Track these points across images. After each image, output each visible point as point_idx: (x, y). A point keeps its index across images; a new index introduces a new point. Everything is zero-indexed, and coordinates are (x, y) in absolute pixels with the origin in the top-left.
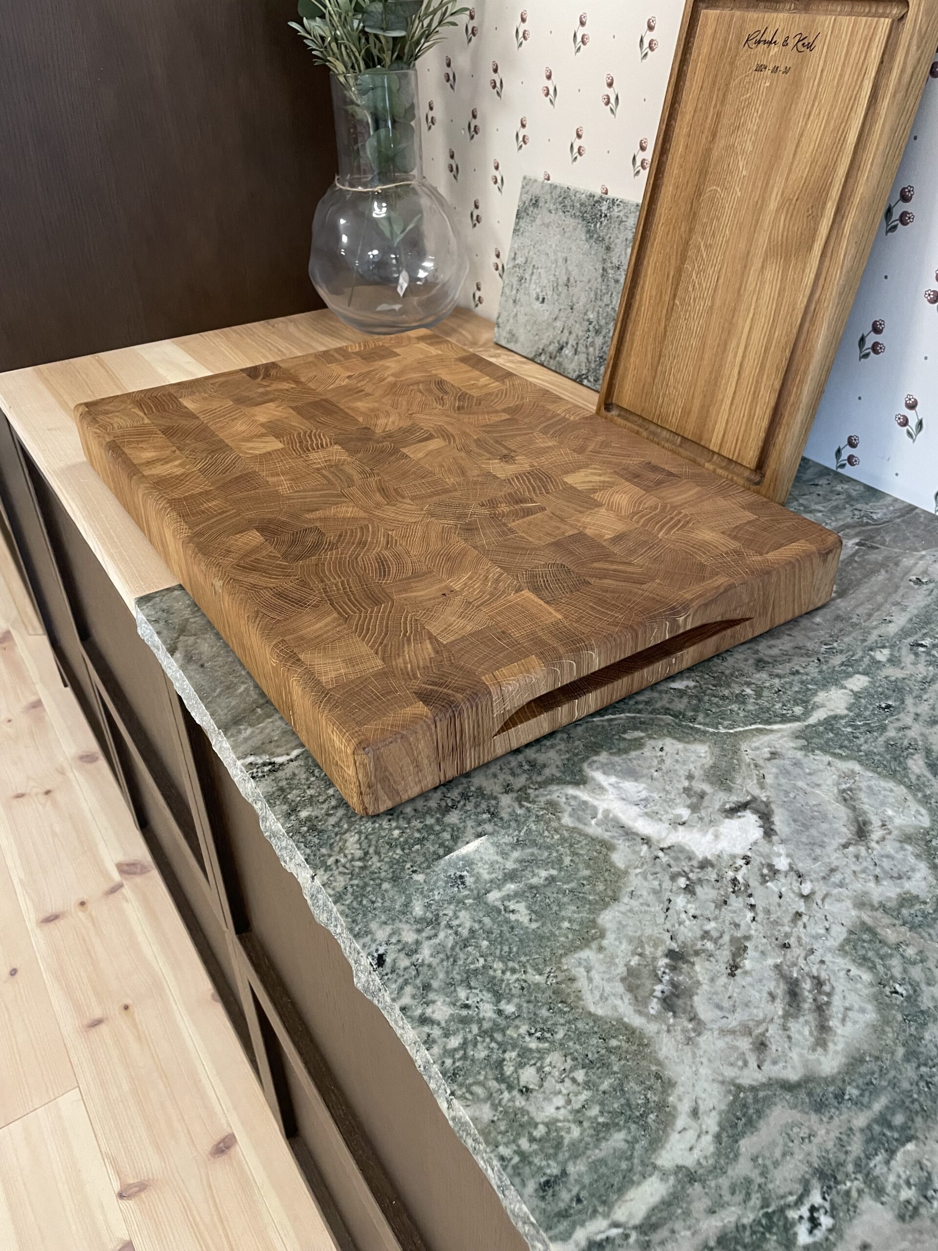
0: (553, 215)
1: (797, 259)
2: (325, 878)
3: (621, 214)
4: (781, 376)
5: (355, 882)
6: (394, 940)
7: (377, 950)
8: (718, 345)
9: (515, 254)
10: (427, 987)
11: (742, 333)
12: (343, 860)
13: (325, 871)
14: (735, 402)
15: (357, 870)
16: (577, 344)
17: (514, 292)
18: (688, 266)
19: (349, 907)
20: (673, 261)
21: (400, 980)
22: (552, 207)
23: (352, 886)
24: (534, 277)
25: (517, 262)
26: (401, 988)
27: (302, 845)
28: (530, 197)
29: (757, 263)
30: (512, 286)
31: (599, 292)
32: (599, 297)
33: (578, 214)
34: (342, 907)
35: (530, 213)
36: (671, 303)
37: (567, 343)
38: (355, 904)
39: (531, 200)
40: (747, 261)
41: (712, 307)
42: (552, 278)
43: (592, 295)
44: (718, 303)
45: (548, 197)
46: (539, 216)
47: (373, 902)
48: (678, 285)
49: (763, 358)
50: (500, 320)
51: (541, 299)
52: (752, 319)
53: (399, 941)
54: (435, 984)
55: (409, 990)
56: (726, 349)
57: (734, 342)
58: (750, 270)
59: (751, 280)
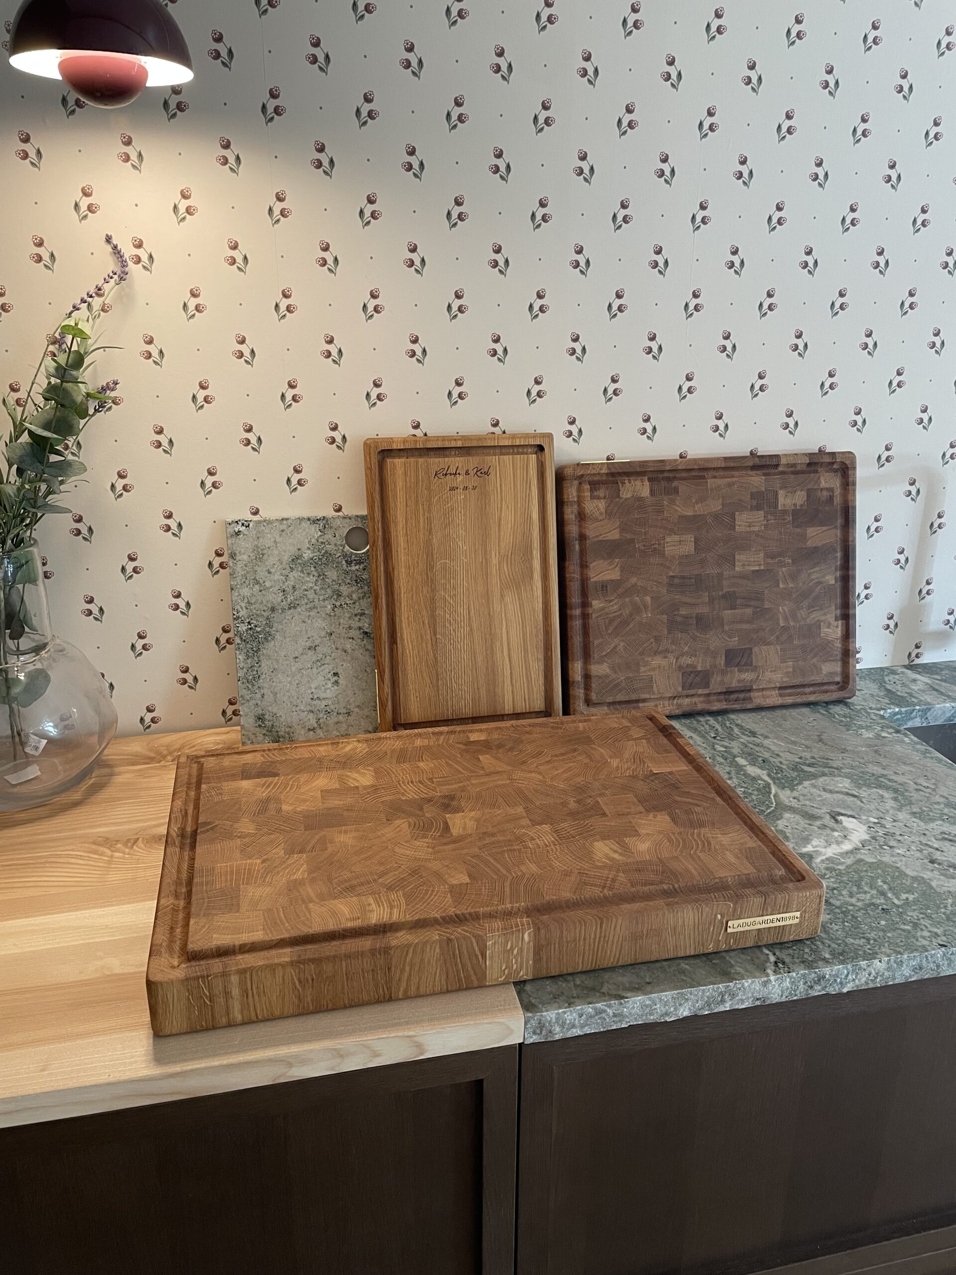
8: (486, 650)
11: (502, 636)
14: (514, 679)
18: (439, 612)
20: (424, 613)
29: (497, 595)
36: (434, 639)
41: (471, 630)
44: (475, 626)
48: (435, 625)
49: (524, 646)
52: (506, 628)
56: (493, 650)
57: (498, 644)
58: (493, 601)
59: (497, 606)
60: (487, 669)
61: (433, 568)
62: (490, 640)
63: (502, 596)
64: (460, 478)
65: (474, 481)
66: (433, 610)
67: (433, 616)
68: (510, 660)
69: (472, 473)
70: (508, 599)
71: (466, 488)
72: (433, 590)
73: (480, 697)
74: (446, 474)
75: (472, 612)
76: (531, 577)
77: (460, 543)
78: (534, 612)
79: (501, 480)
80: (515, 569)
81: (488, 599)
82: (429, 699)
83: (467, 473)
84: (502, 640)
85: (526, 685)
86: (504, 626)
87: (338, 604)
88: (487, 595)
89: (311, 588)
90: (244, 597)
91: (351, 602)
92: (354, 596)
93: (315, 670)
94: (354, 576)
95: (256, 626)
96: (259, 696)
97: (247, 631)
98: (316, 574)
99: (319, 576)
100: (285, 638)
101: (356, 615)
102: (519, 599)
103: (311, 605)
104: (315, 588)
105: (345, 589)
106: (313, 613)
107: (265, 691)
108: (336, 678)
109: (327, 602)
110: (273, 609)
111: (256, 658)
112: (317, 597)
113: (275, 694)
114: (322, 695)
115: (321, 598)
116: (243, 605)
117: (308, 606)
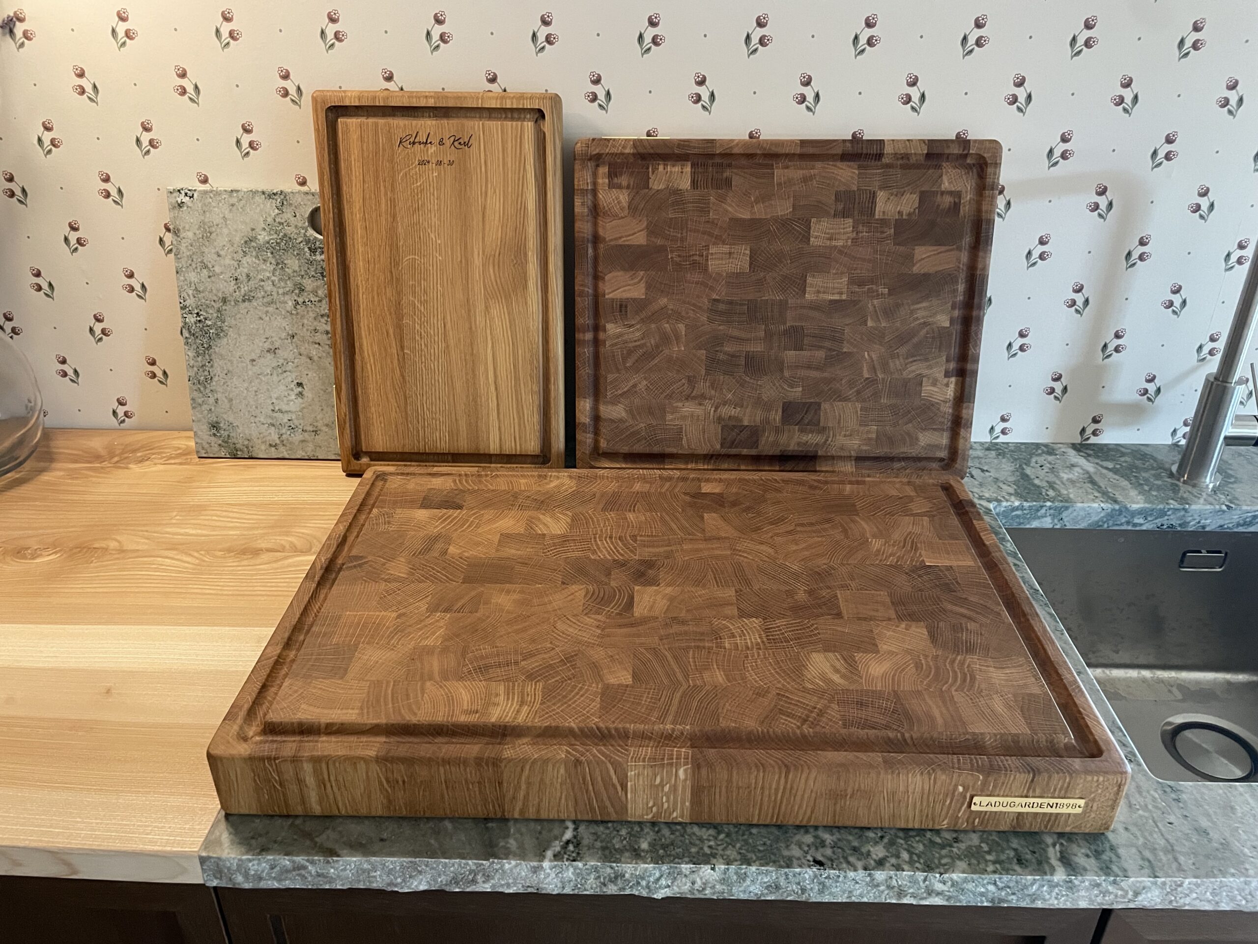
1: (517, 295)
2: (721, 860)
5: (738, 845)
6: (806, 849)
7: (809, 861)
8: (467, 374)
10: (855, 849)
11: (486, 359)
12: (712, 843)
13: (714, 857)
14: (501, 410)
15: (727, 840)
18: (407, 321)
19: (758, 859)
20: (388, 321)
21: (842, 860)
23: (740, 849)
26: (848, 863)
27: (677, 860)
29: (480, 307)
34: (757, 863)
36: (401, 353)
38: (760, 855)
48: (402, 337)
54: (856, 844)
55: (852, 859)
56: (474, 375)
57: (482, 369)
58: (475, 312)
59: (480, 319)
60: (467, 397)
61: (398, 265)
62: (472, 360)
63: (486, 307)
64: (432, 149)
65: (450, 154)
66: (399, 317)
67: (399, 327)
68: (496, 389)
69: (448, 143)
70: (495, 312)
71: (439, 163)
72: (399, 293)
73: (458, 430)
74: (414, 143)
75: (449, 325)
76: (525, 287)
77: (432, 236)
78: (528, 332)
79: (485, 155)
80: (503, 273)
81: (469, 311)
82: (396, 426)
83: (441, 143)
84: (487, 363)
85: (516, 420)
86: (490, 345)
87: (300, 300)
88: (468, 305)
89: (268, 278)
90: (190, 283)
91: (317, 299)
92: (320, 292)
93: (275, 378)
94: (319, 267)
95: (206, 319)
96: (211, 400)
97: (196, 323)
98: (273, 262)
99: (278, 264)
100: (239, 335)
101: (322, 316)
102: (509, 314)
103: (269, 299)
104: (273, 278)
105: (309, 284)
106: (271, 309)
107: (219, 396)
108: (300, 389)
109: (287, 297)
110: (224, 300)
111: (207, 357)
112: (275, 290)
113: (231, 400)
114: (285, 408)
115: (281, 291)
116: (190, 292)
117: (265, 300)
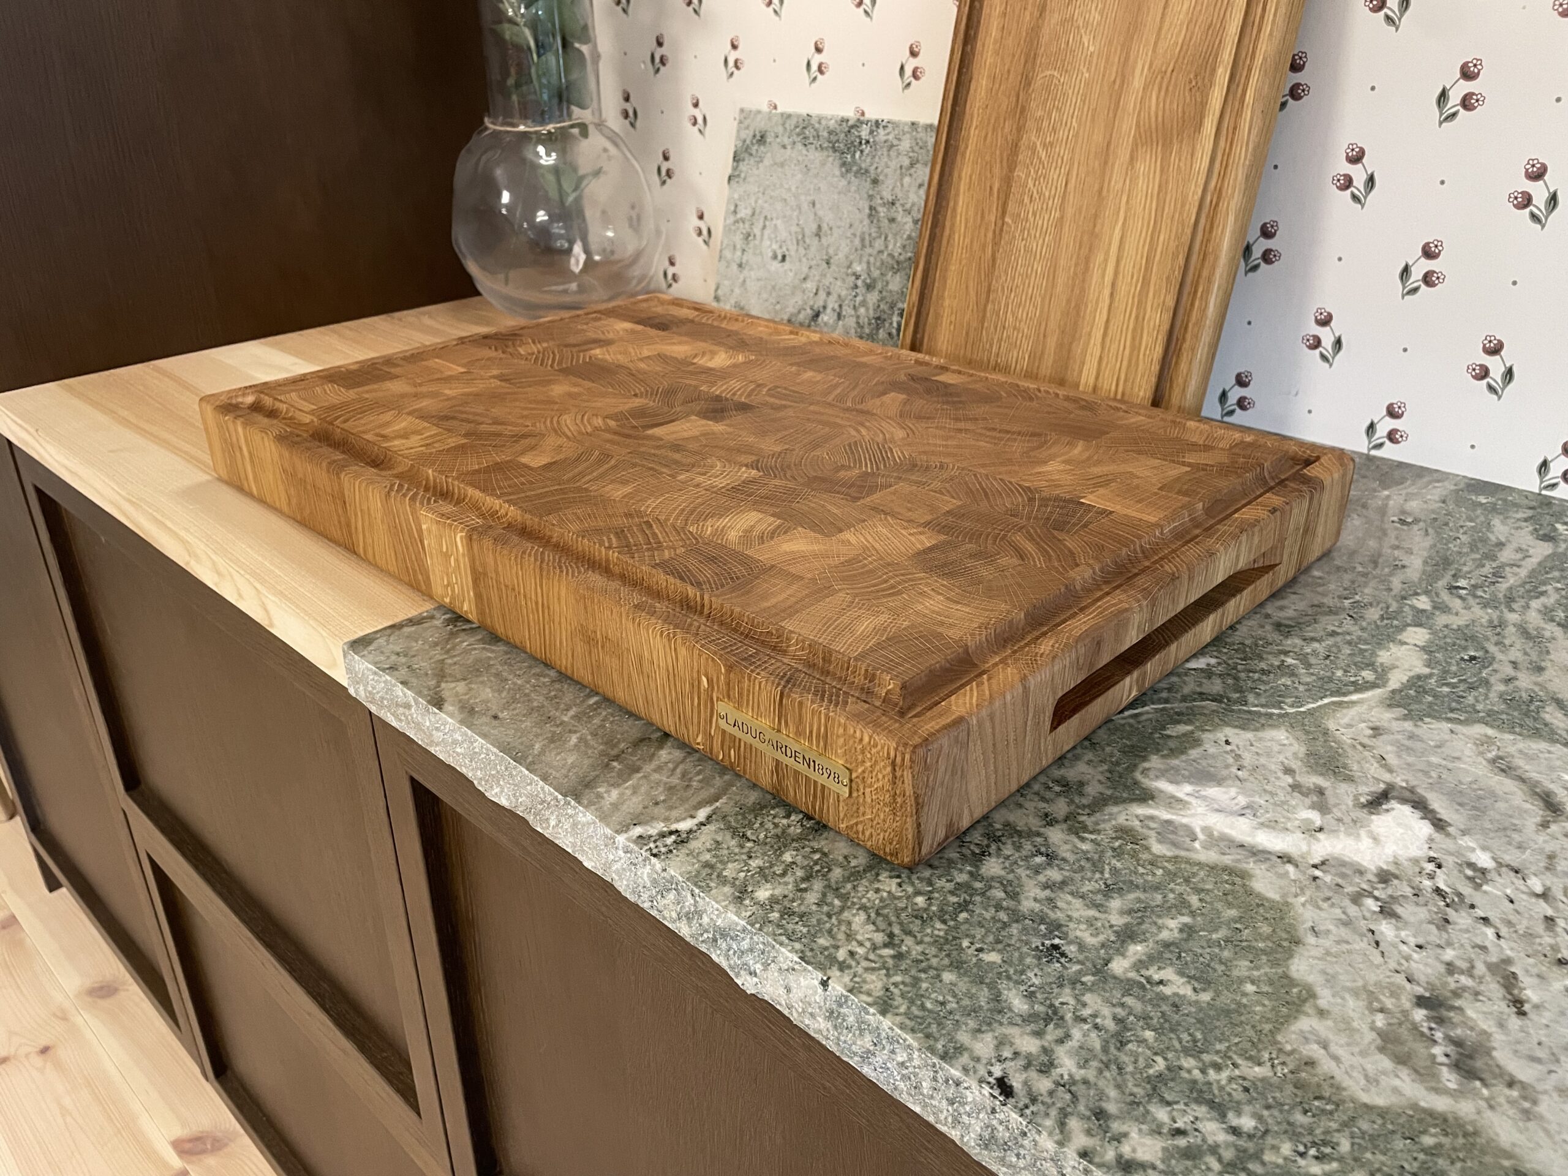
0: (789, 151)
1: (1182, 142)
2: (847, 979)
3: (891, 137)
4: (1174, 290)
5: (898, 978)
6: (1007, 1053)
7: (990, 1073)
8: (1076, 265)
9: (736, 206)
10: (1100, 1114)
11: (1110, 244)
12: (861, 951)
13: (841, 970)
14: (1110, 332)
15: (890, 962)
16: (840, 306)
17: (739, 253)
18: (1019, 173)
19: (908, 1014)
20: (997, 170)
21: (1053, 1112)
22: (786, 141)
23: (896, 985)
24: (767, 232)
25: (739, 216)
26: (1062, 1125)
27: (783, 938)
28: (752, 133)
29: (1123, 154)
30: (735, 247)
31: (867, 237)
32: (867, 243)
33: (826, 145)
34: (898, 1019)
35: (754, 152)
36: (1000, 223)
37: (825, 307)
38: (915, 1011)
39: (754, 136)
40: (1107, 155)
41: (1062, 217)
42: (794, 229)
43: (857, 241)
44: (1070, 211)
45: (780, 129)
46: (769, 155)
47: (943, 1004)
48: (1007, 197)
49: (1146, 269)
50: (720, 292)
51: (780, 257)
52: (1124, 224)
53: (1016, 1054)
54: (1111, 1108)
55: (1073, 1123)
56: (1087, 268)
57: (1100, 257)
58: (1113, 165)
59: (1116, 178)
60: (1069, 301)
61: (1029, 84)
62: (1089, 243)
63: (1132, 158)
68: (1112, 294)
70: (1141, 167)
73: (1043, 353)
76: (1198, 127)
77: (1085, 40)
78: (1183, 205)
81: (1106, 163)
82: (967, 334)
84: (1108, 250)
86: (1120, 223)
102: (1162, 171)
